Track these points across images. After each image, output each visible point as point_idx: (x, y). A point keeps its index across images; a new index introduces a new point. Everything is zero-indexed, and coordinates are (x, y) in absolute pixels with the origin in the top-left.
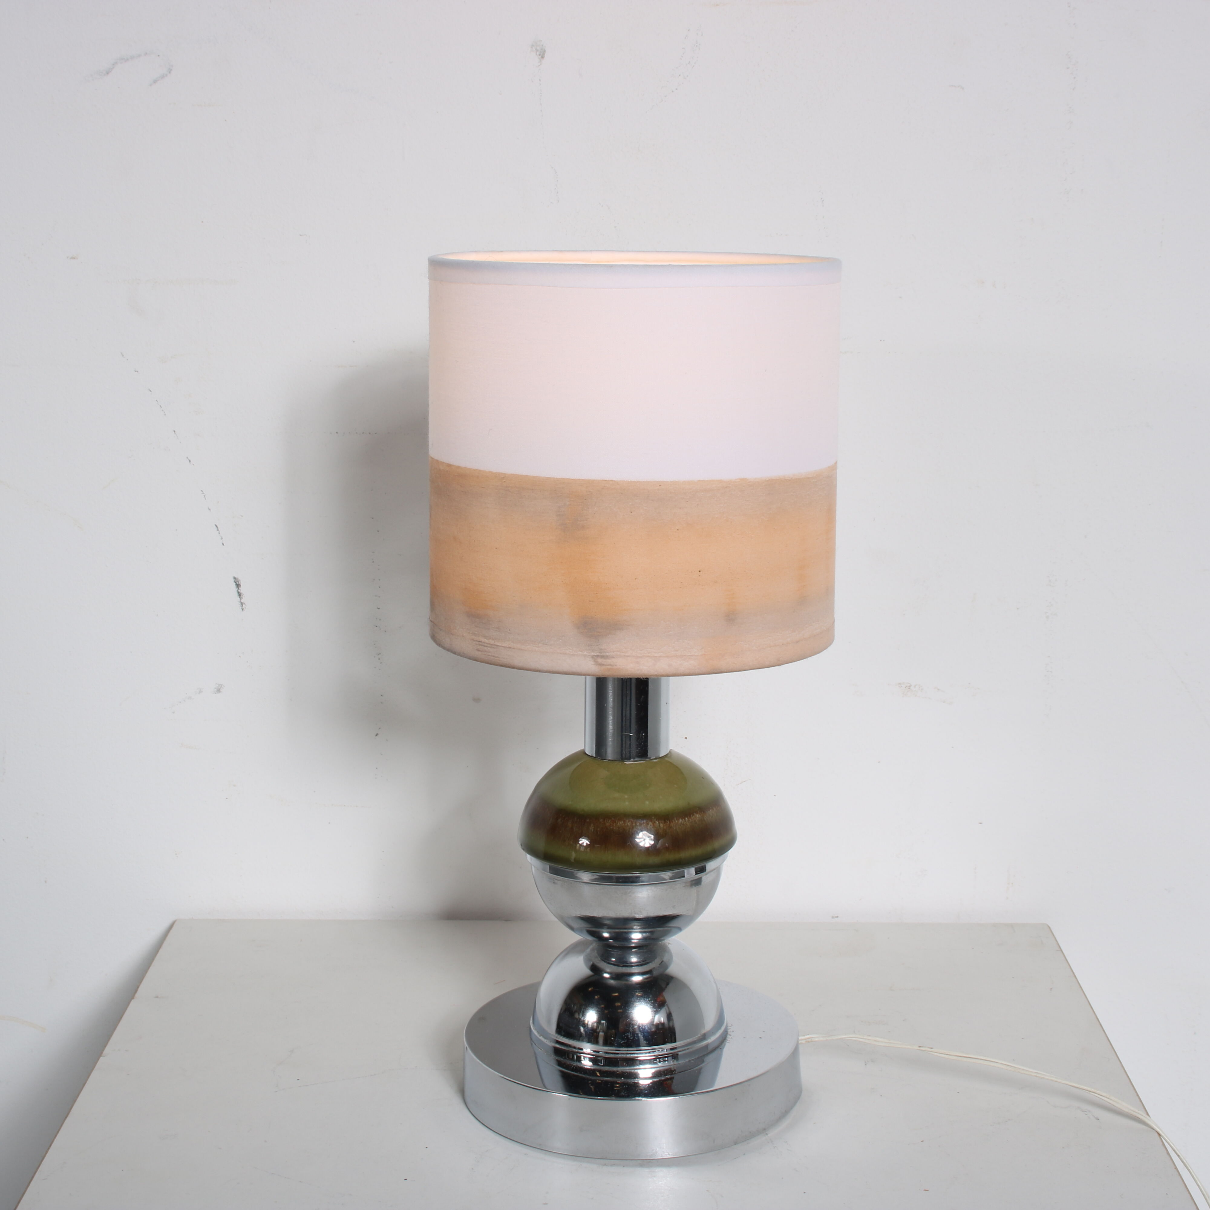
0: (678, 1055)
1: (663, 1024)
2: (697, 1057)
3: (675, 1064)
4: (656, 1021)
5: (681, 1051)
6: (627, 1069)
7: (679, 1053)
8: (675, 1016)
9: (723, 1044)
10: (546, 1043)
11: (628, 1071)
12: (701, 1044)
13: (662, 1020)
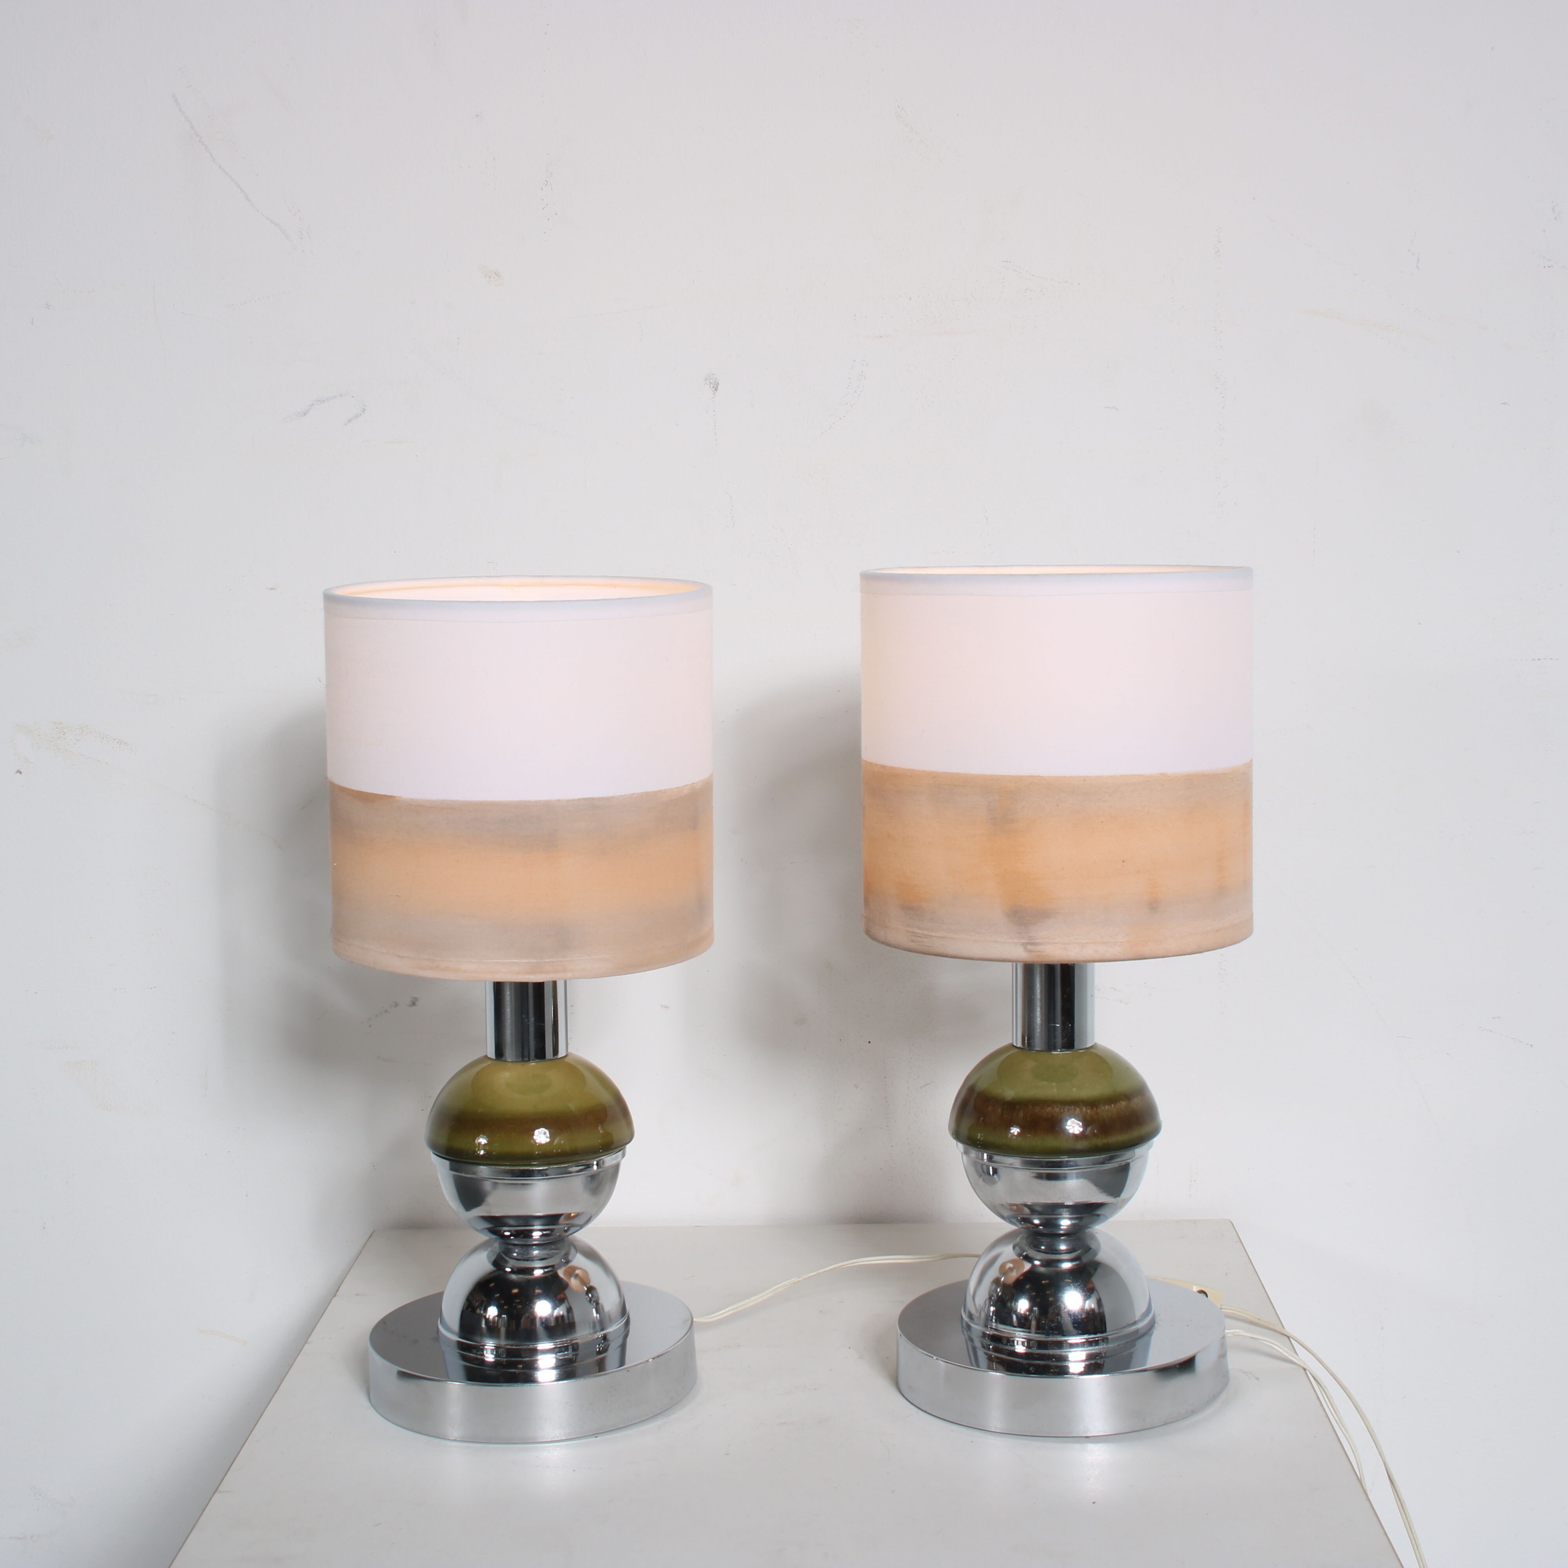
1: (1093, 1310)
2: (1126, 1341)
4: (1087, 1307)
6: (1057, 1352)
8: (1104, 1302)
9: (1151, 1331)
12: (1130, 1329)
13: (1093, 1306)
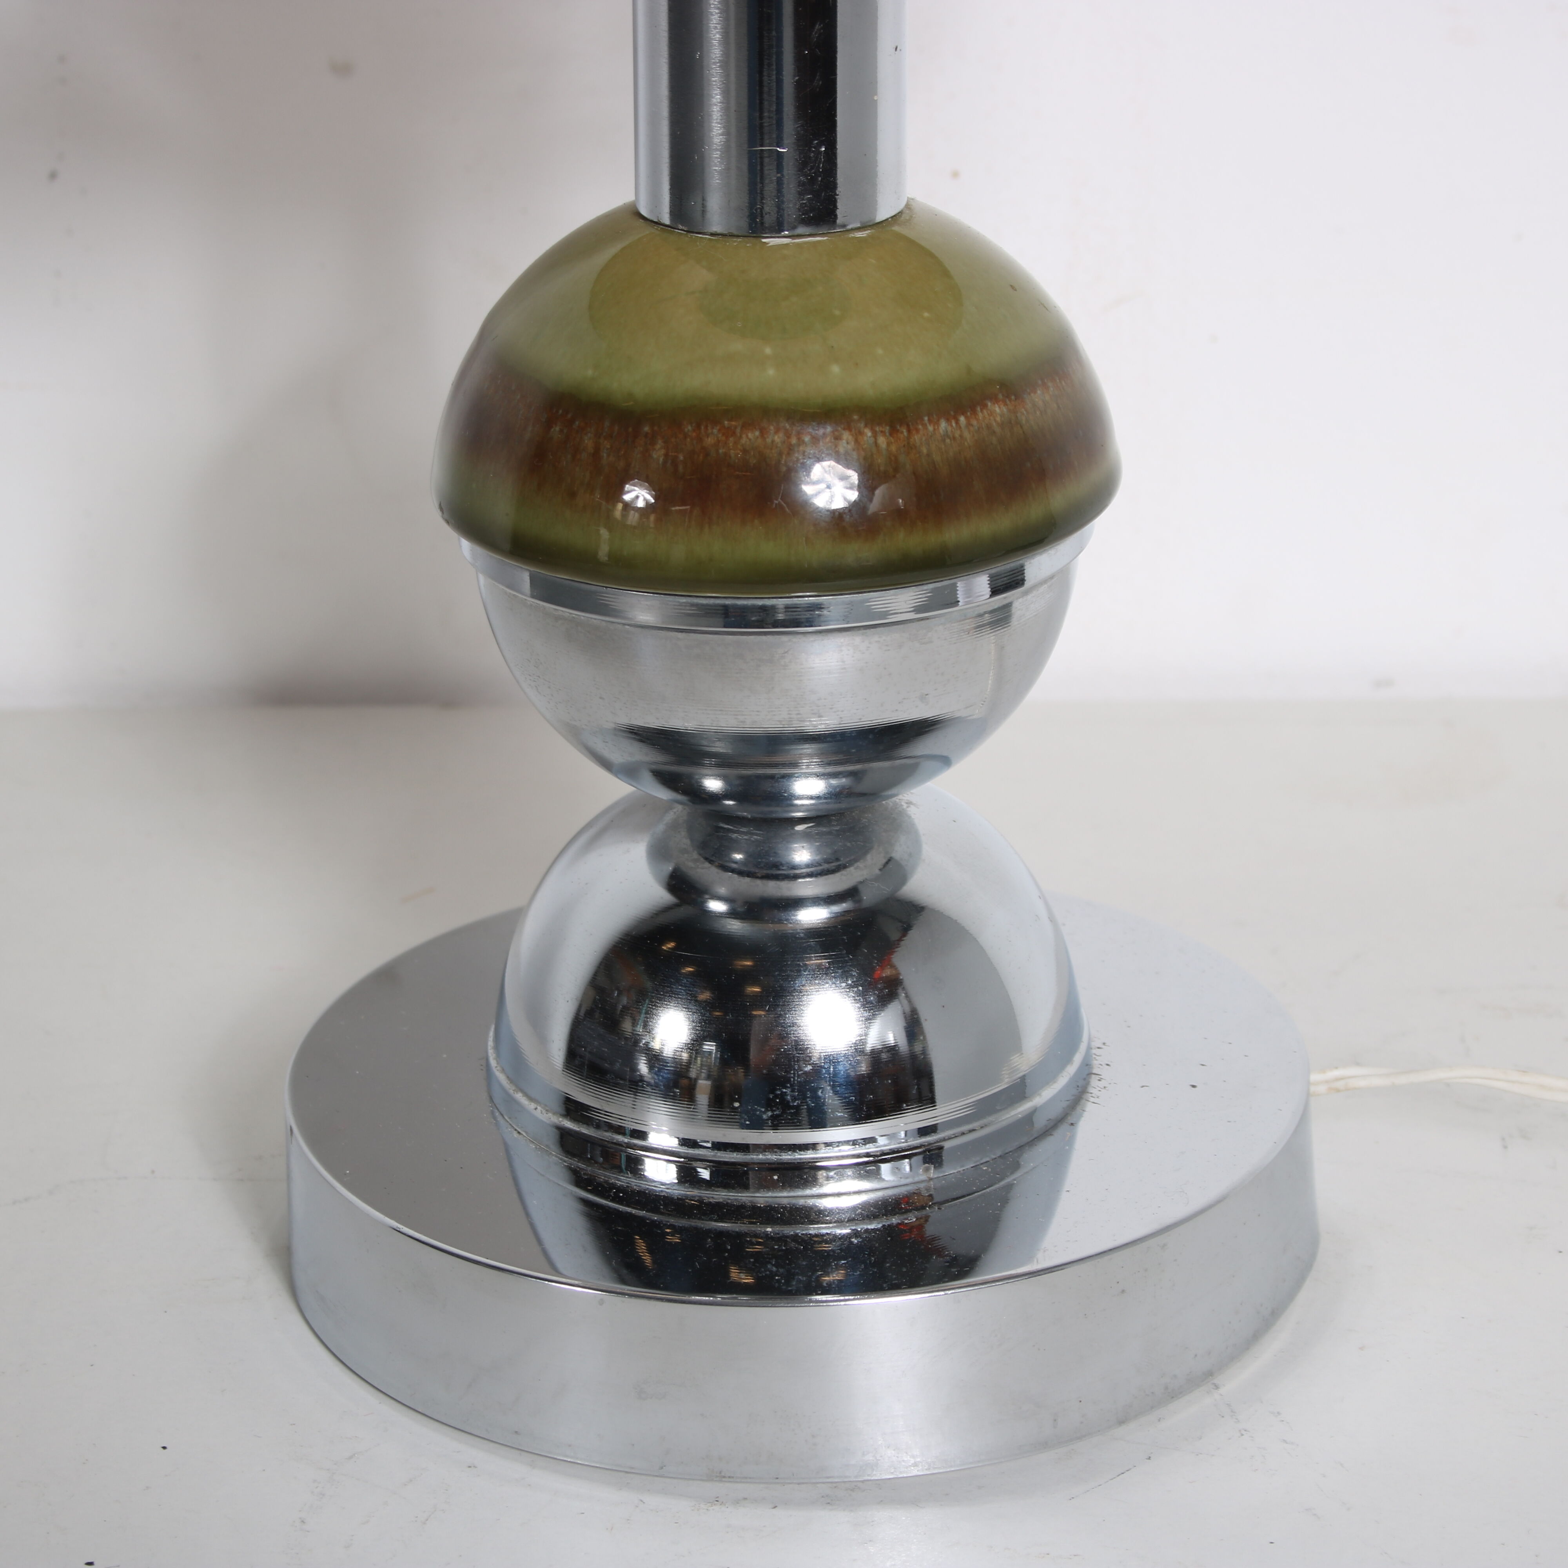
0: (941, 1148)
1: (892, 1050)
2: (999, 1153)
3: (931, 1179)
4: (873, 1041)
5: (950, 1138)
6: (784, 1197)
7: (947, 1145)
8: (929, 1026)
9: (1079, 1108)
10: (534, 1112)
11: (785, 1201)
12: (1013, 1113)
13: (891, 1039)
